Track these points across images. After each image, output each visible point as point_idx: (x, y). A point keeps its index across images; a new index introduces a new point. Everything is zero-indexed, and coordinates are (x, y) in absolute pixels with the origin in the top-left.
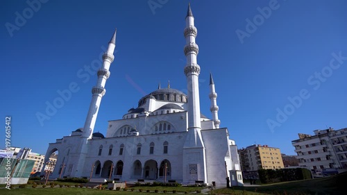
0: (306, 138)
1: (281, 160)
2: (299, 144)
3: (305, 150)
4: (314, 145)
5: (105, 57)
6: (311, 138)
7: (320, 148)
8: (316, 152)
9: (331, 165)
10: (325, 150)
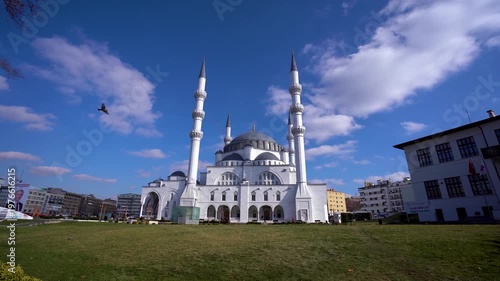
0: (370, 186)
1: (344, 204)
2: (365, 191)
3: (368, 197)
4: (375, 193)
5: (197, 96)
6: (375, 187)
7: (379, 196)
8: (376, 199)
9: (385, 210)
10: (383, 197)
